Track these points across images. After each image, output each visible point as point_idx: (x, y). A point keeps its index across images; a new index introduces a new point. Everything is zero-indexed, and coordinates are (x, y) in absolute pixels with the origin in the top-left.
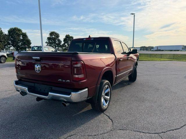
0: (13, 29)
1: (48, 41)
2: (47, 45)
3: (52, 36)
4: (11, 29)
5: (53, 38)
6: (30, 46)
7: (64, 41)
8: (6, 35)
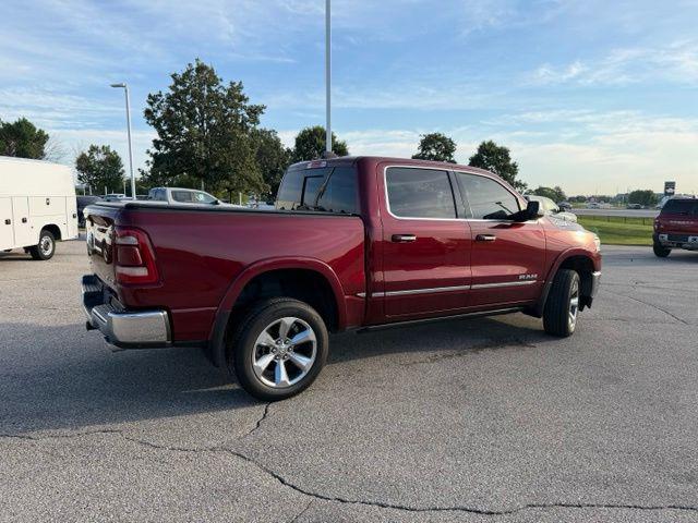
4: (304, 132)
5: (431, 156)
8: (289, 151)
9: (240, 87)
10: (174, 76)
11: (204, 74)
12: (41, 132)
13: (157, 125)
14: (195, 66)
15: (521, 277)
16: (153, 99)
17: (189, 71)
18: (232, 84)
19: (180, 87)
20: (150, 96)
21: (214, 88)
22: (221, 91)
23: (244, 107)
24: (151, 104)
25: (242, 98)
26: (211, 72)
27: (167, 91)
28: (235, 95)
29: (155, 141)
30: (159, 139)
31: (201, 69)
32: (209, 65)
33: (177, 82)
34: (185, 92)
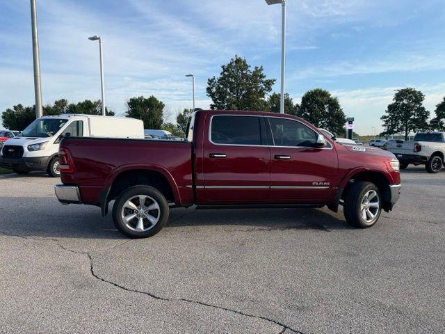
0: (312, 92)
1: (387, 114)
2: (384, 123)
3: (402, 100)
5: (404, 104)
6: (344, 127)
7: (437, 111)
9: (261, 69)
10: (223, 67)
11: (239, 64)
12: (161, 103)
13: (212, 95)
14: (235, 60)
15: (314, 184)
16: (210, 81)
17: (231, 63)
18: (256, 68)
19: (226, 73)
20: (209, 80)
21: (244, 72)
22: (248, 73)
23: (262, 82)
24: (209, 84)
25: (262, 76)
26: (244, 62)
27: (218, 76)
28: (258, 74)
29: (211, 105)
30: (213, 104)
31: (238, 61)
32: (243, 59)
33: (225, 70)
34: (228, 76)
